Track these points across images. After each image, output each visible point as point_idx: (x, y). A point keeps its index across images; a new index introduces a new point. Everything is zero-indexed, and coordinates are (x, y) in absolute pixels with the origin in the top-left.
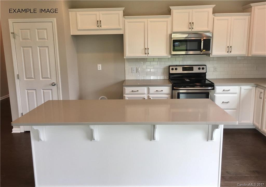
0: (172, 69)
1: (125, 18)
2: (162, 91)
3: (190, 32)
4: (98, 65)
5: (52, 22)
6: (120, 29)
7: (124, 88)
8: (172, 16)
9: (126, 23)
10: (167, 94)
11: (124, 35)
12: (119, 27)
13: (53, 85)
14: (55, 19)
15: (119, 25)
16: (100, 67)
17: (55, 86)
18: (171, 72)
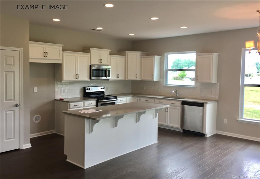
0: (87, 89)
1: (63, 52)
2: (92, 104)
3: (100, 65)
4: (34, 88)
5: (20, 51)
6: (60, 60)
7: (69, 104)
8: (91, 54)
9: (64, 56)
10: (94, 106)
11: (62, 64)
12: (59, 58)
13: (16, 106)
14: (23, 48)
15: (60, 57)
16: (35, 90)
17: (18, 107)
18: (87, 91)
